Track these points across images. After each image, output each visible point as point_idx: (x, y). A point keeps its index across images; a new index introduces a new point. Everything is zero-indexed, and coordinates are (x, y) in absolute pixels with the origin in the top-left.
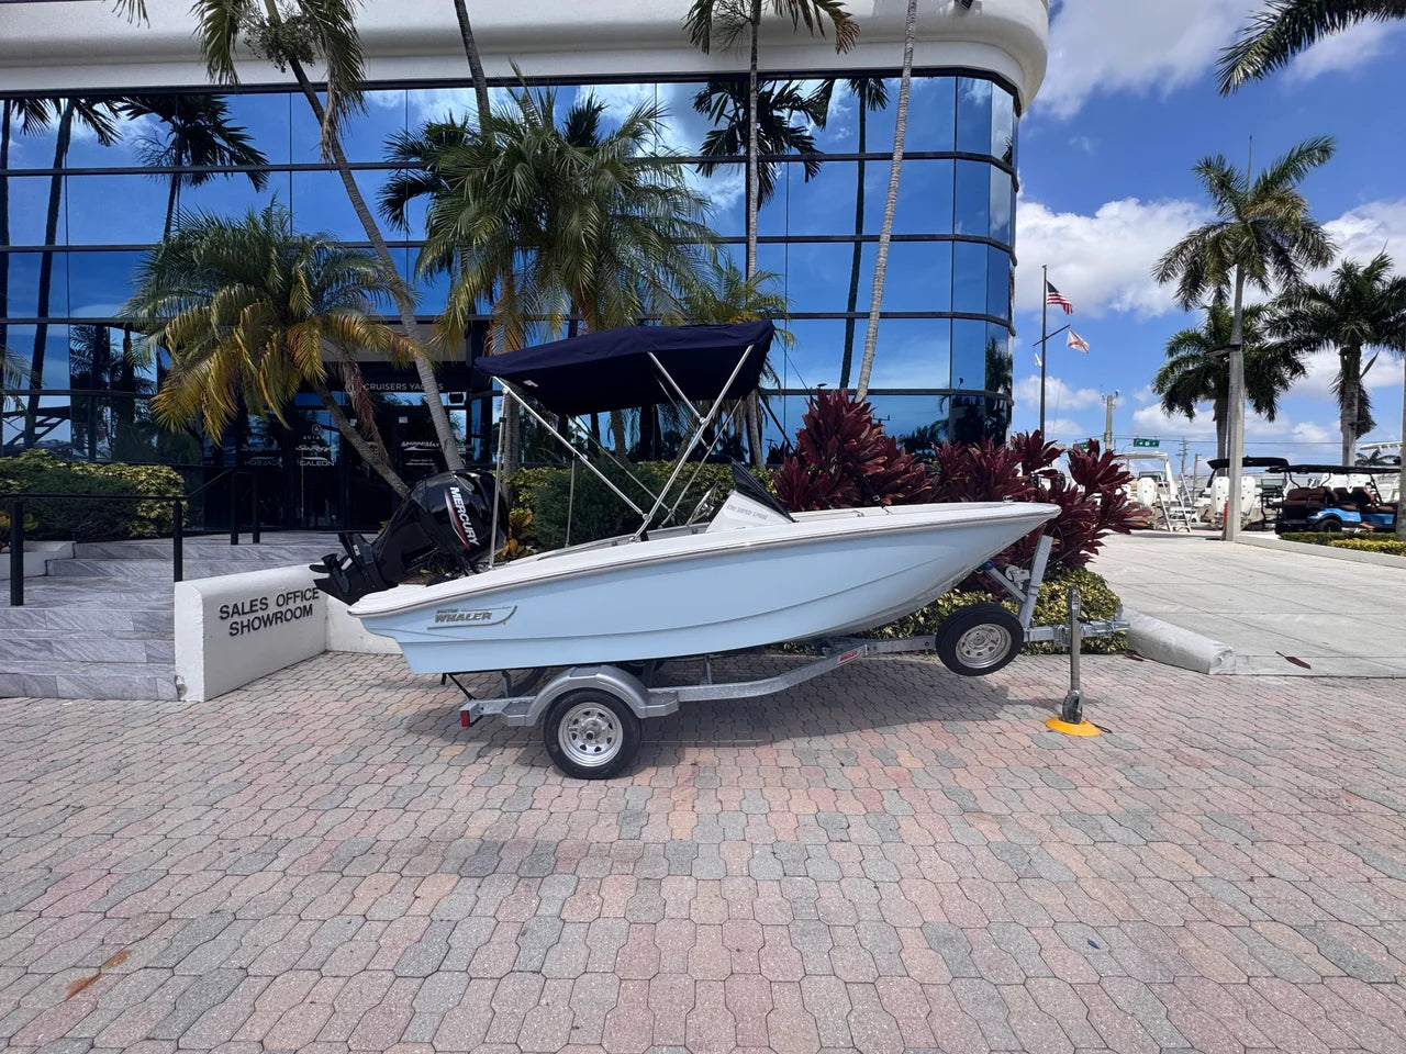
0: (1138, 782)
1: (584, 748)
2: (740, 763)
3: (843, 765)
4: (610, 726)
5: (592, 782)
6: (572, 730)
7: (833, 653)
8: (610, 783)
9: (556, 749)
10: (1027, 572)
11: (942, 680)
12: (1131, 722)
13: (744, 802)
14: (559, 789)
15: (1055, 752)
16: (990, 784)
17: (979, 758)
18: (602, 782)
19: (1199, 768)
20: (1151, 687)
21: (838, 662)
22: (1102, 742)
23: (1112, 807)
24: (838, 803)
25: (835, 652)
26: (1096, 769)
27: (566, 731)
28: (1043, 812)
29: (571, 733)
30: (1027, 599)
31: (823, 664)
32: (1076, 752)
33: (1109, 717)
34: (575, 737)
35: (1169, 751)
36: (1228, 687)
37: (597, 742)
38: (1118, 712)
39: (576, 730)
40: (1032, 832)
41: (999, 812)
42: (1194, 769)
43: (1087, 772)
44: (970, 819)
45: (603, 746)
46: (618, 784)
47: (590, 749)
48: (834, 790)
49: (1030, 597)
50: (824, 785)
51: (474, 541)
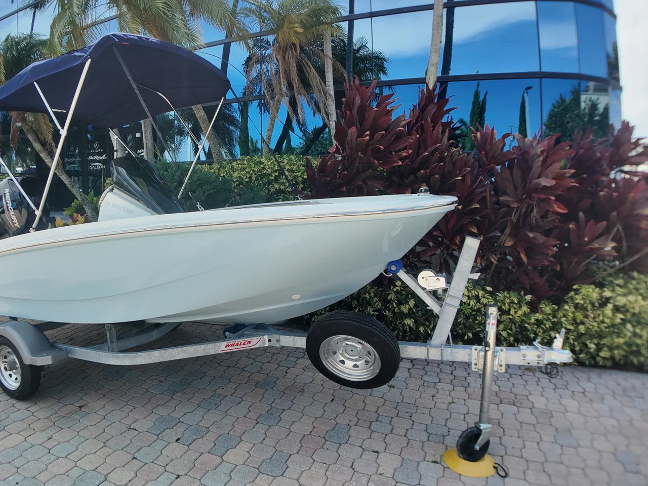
1: (10, 375)
24: (118, 469)
30: (441, 311)
45: (19, 378)
47: (14, 378)
50: (133, 452)
51: (17, 225)
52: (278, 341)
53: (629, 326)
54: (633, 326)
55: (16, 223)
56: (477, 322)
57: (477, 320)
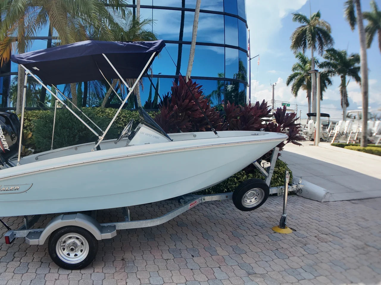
0: (309, 252)
1: (69, 254)
2: (145, 258)
3: (193, 256)
4: (82, 243)
5: (73, 271)
6: (62, 246)
7: (186, 203)
8: (83, 271)
9: (55, 256)
10: (269, 163)
11: (227, 211)
12: (301, 225)
13: (151, 279)
14: (57, 275)
15: (278, 242)
16: (257, 260)
17: (250, 248)
18: (78, 271)
19: (326, 242)
20: (305, 209)
21: (188, 207)
22: (293, 235)
23: (302, 264)
24: (195, 276)
25: (187, 202)
26: (294, 248)
27: (59, 247)
28: (279, 270)
29: (62, 248)
30: (269, 176)
31: (182, 208)
32: (285, 241)
33: (294, 224)
34: (64, 249)
35: (316, 237)
36: (328, 207)
37: (75, 251)
38: (297, 221)
39: (64, 246)
40: (276, 280)
41: (263, 273)
42: (324, 243)
43: (291, 250)
44: (252, 278)
45: (79, 253)
46: (86, 272)
47: (72, 255)
48: (192, 269)
49: (270, 174)
50: (186, 267)
51: (7, 148)
52: (204, 199)
53: (280, 179)
54: (281, 178)
55: (6, 147)
56: (228, 184)
57: (228, 183)
